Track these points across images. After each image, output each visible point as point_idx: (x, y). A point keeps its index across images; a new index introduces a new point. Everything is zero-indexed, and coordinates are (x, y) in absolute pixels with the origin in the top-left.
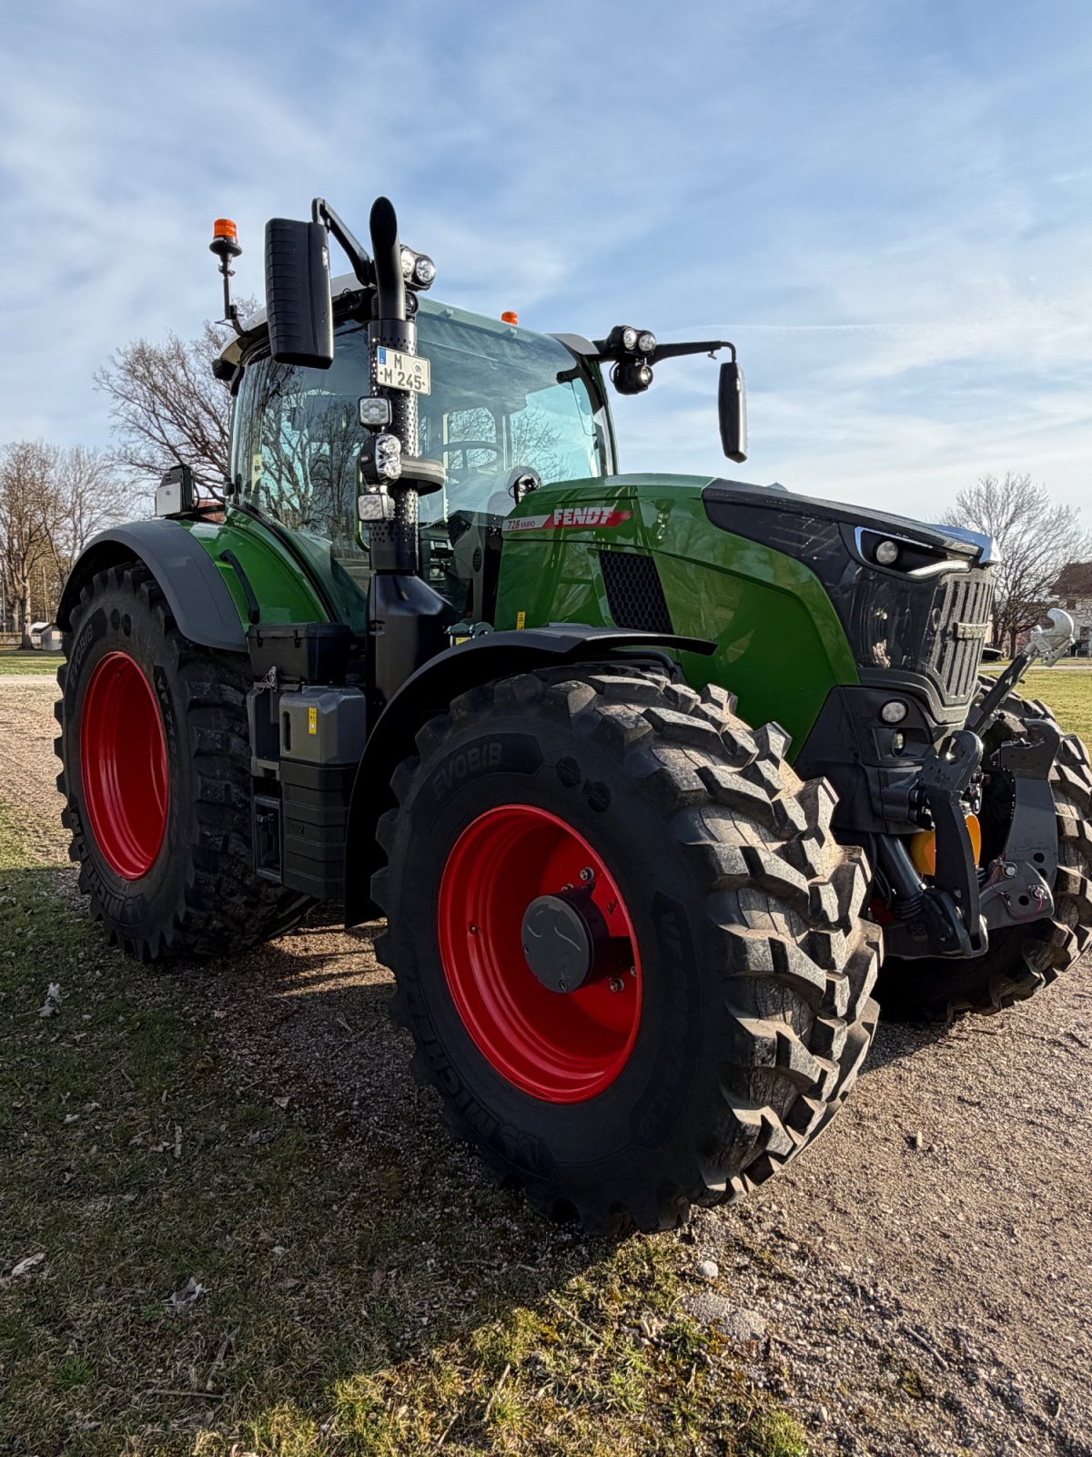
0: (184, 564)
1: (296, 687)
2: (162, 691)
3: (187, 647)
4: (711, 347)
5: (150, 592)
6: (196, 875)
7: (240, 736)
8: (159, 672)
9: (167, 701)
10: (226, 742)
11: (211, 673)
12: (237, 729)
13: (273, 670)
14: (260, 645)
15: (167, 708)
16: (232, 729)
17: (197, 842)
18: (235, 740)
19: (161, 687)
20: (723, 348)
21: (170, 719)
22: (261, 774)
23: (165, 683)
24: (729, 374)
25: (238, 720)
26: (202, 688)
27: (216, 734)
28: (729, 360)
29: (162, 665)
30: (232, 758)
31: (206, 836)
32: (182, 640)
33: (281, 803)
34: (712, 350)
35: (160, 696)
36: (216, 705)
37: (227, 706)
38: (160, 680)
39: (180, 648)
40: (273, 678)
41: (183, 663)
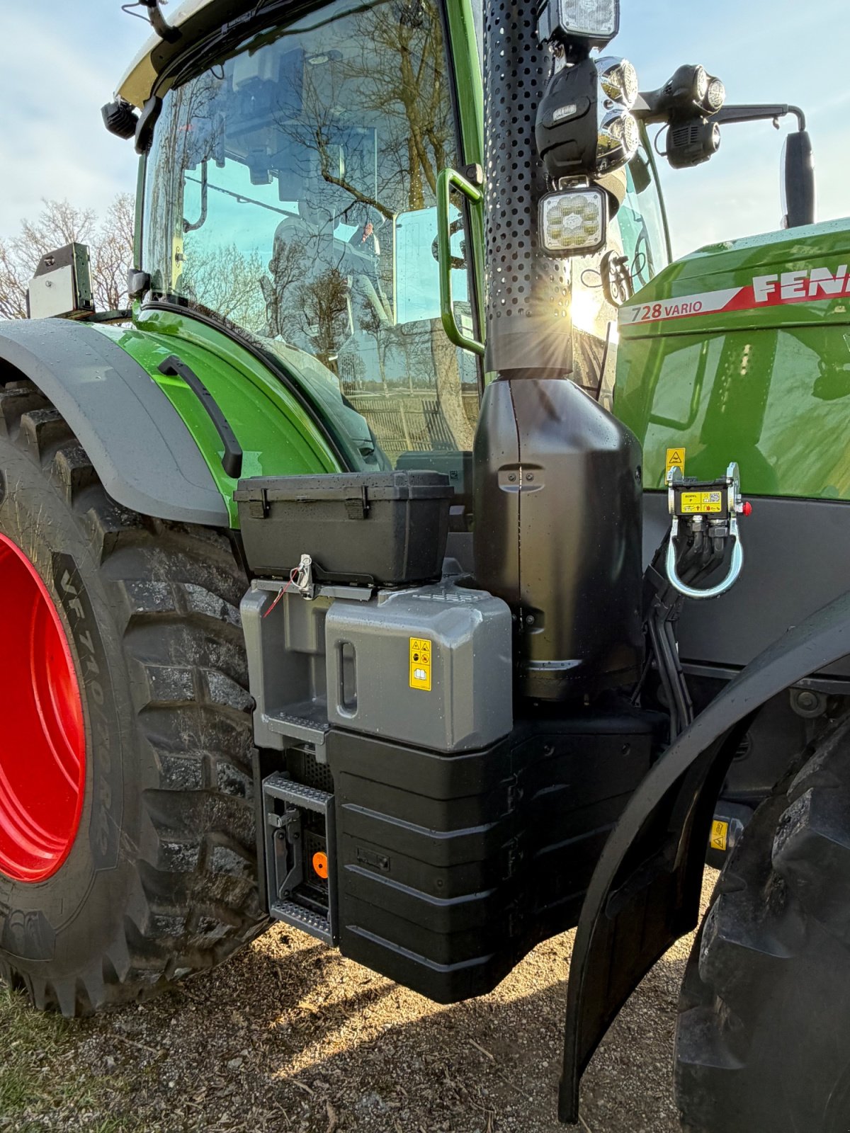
0: (102, 378)
1: (365, 593)
2: (71, 596)
3: (117, 521)
4: (774, 112)
5: (39, 428)
6: (152, 914)
7: (219, 669)
8: (62, 564)
9: (81, 613)
10: (202, 683)
11: (161, 562)
12: (213, 658)
13: (306, 560)
14: (267, 514)
15: (82, 625)
16: (204, 661)
17: (153, 861)
18: (216, 681)
19: (68, 589)
20: (789, 114)
21: (88, 643)
22: (278, 745)
23: (76, 581)
24: (798, 148)
25: (213, 642)
26: (152, 592)
27: (182, 672)
28: (796, 130)
29: (68, 552)
30: (210, 710)
31: (170, 851)
32: (110, 508)
33: (332, 804)
34: (775, 116)
35: (65, 605)
36: (175, 620)
37: (194, 621)
38: (66, 576)
39: (105, 522)
40: (306, 578)
41: (111, 548)
